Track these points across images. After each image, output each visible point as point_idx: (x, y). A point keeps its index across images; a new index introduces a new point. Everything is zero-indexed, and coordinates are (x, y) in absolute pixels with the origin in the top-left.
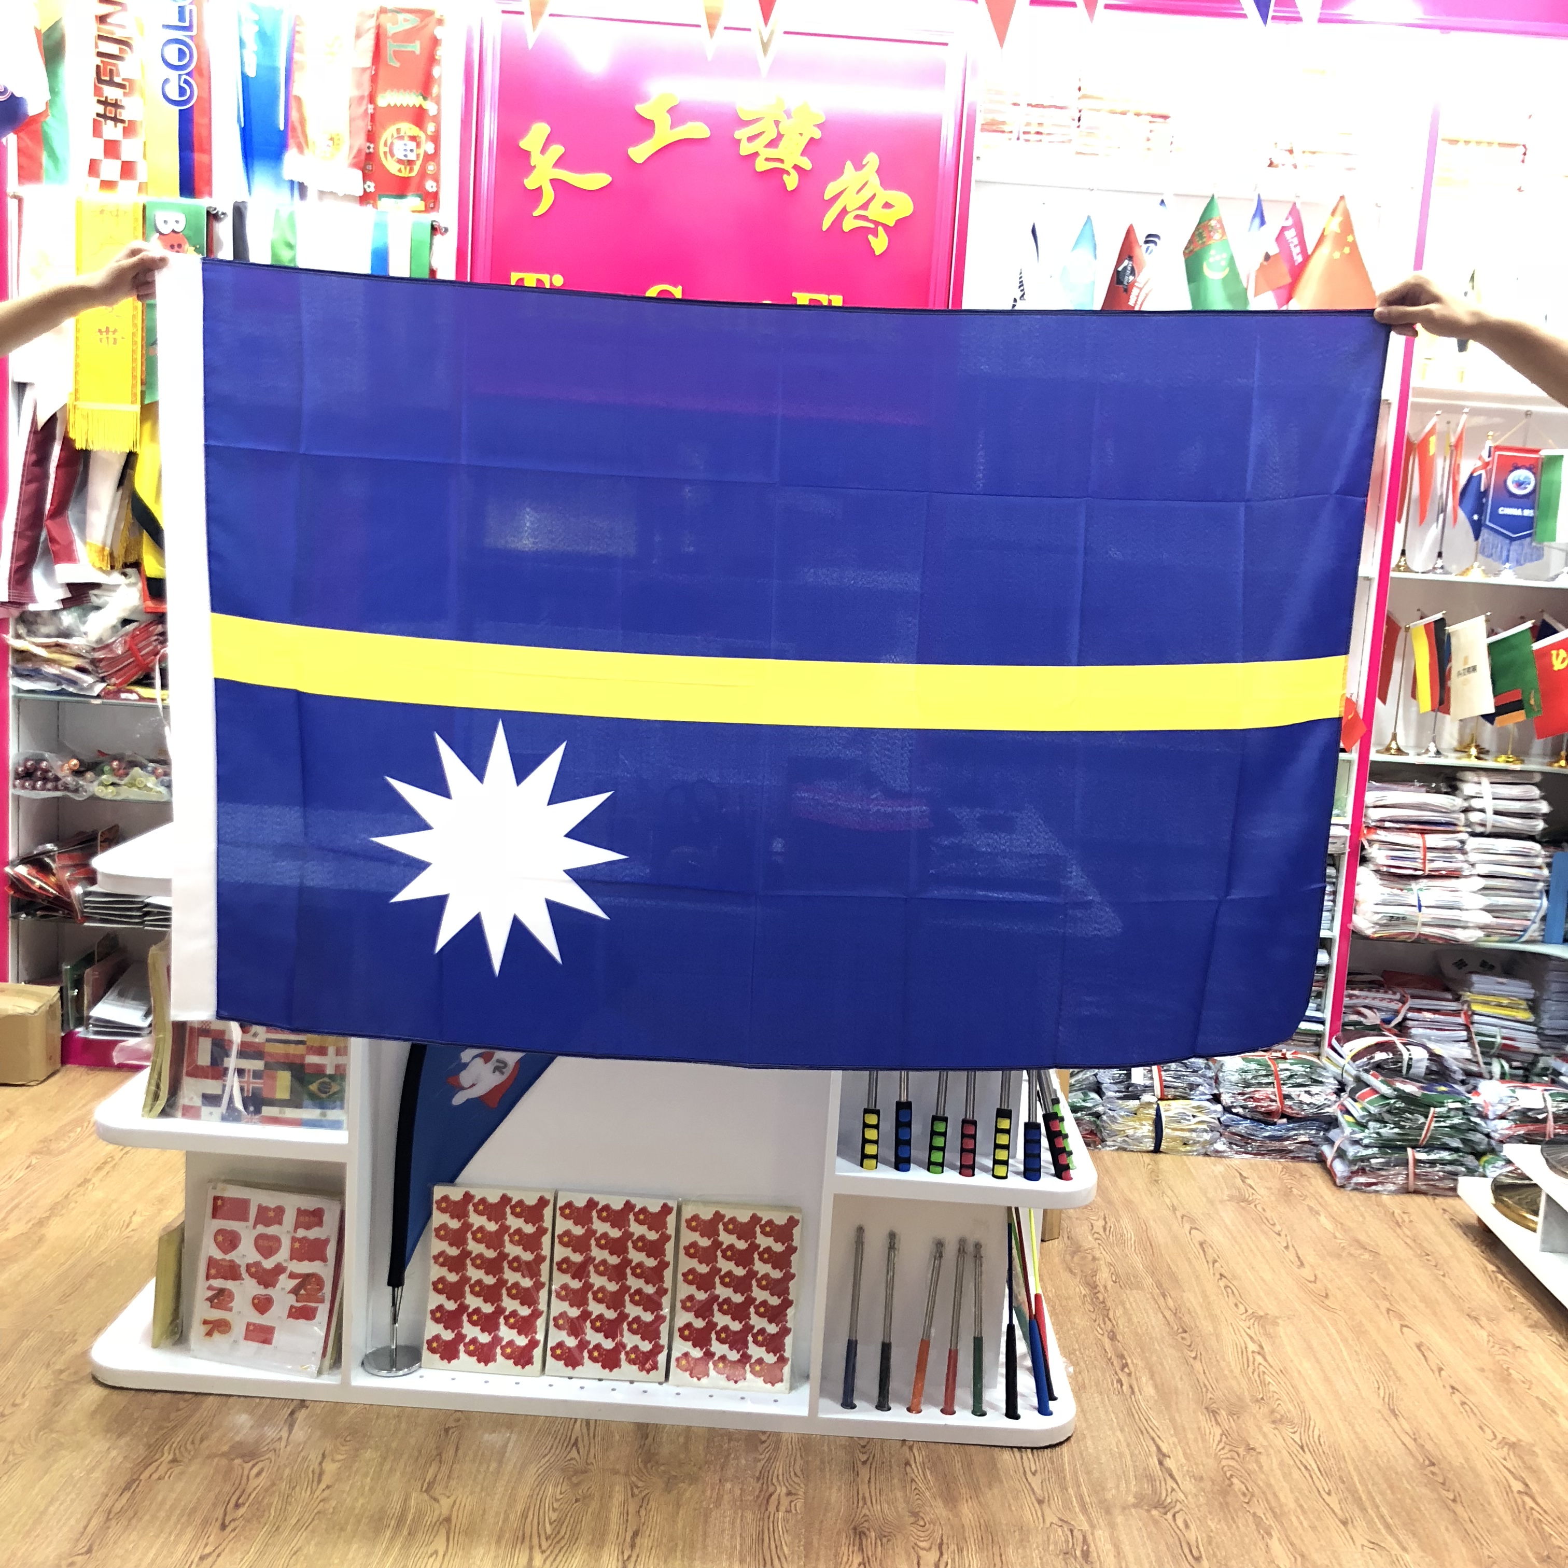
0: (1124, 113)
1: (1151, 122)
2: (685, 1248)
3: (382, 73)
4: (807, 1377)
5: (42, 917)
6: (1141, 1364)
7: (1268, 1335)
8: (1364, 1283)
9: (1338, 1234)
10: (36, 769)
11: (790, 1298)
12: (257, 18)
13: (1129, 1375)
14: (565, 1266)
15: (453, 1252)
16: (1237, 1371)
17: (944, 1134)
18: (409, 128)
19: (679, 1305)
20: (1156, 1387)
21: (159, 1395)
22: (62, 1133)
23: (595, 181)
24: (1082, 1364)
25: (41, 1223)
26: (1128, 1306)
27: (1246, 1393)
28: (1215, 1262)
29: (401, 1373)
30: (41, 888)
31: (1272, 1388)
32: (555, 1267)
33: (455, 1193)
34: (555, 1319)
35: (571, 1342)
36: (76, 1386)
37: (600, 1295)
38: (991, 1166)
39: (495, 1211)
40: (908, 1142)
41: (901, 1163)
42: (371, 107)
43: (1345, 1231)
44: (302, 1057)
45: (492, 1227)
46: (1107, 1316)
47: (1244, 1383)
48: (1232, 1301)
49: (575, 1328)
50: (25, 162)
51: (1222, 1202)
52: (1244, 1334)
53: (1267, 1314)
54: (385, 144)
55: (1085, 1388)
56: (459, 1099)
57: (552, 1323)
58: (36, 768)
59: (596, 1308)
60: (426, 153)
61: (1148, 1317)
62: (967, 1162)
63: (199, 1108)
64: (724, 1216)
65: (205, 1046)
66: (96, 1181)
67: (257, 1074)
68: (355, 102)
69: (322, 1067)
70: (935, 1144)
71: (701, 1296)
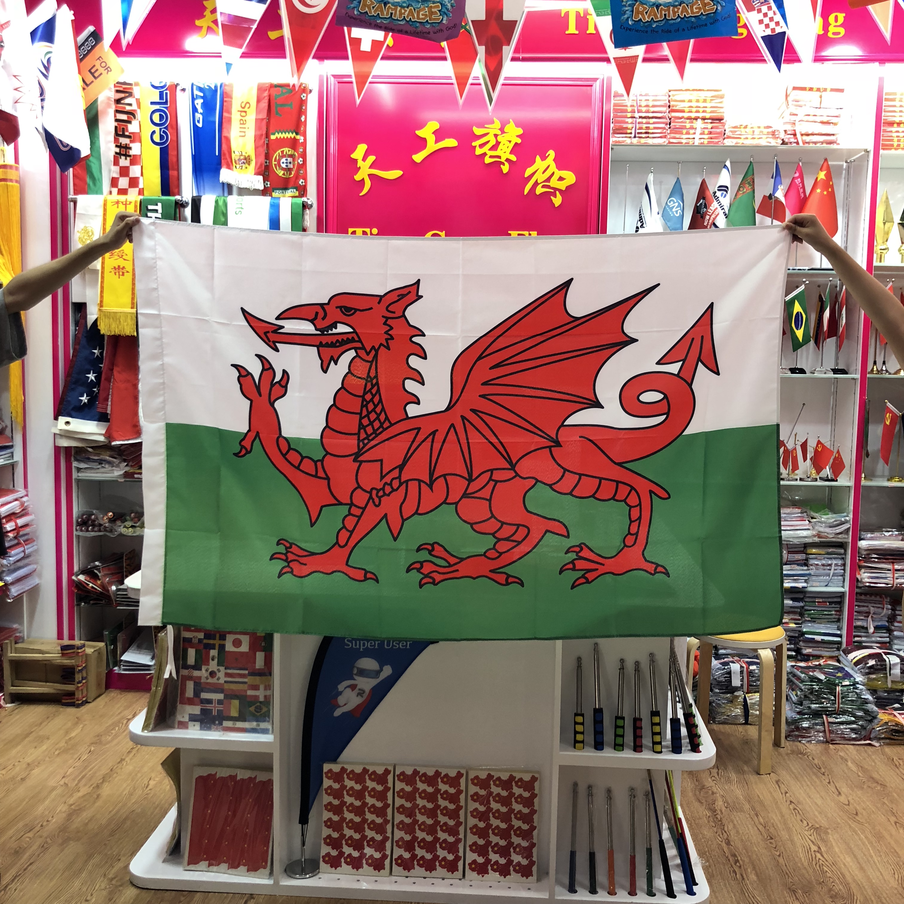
0: (696, 119)
1: (711, 123)
2: (471, 796)
3: (272, 121)
4: (547, 873)
5: (93, 604)
6: (747, 860)
7: (822, 840)
8: (879, 805)
9: (860, 774)
10: (88, 520)
11: (535, 824)
12: (202, 95)
13: (740, 867)
14: (402, 810)
15: (336, 802)
16: (806, 864)
17: (623, 727)
18: (288, 151)
19: (469, 831)
20: (757, 875)
21: (168, 893)
22: (107, 731)
23: (394, 174)
24: (711, 861)
25: (98, 787)
26: (736, 823)
27: (813, 878)
28: (786, 793)
29: (308, 876)
30: (92, 587)
31: (828, 875)
32: (396, 811)
33: (336, 768)
34: (397, 842)
35: (407, 855)
36: (121, 888)
37: (423, 827)
38: (651, 745)
39: (359, 778)
40: (602, 733)
41: (599, 746)
42: (266, 141)
43: (864, 772)
44: (246, 691)
45: (358, 787)
46: (724, 829)
47: (811, 871)
48: (799, 818)
49: (409, 846)
50: (77, 181)
51: (787, 754)
52: (808, 840)
53: (821, 826)
54: (275, 161)
55: (714, 876)
56: (337, 713)
57: (395, 844)
58: (89, 518)
59: (421, 835)
60: (298, 163)
61: (748, 829)
62: (638, 744)
63: (187, 723)
64: (493, 776)
65: (190, 686)
66: (127, 759)
67: (220, 702)
68: (257, 138)
69: (257, 697)
70: (618, 733)
71: (482, 825)
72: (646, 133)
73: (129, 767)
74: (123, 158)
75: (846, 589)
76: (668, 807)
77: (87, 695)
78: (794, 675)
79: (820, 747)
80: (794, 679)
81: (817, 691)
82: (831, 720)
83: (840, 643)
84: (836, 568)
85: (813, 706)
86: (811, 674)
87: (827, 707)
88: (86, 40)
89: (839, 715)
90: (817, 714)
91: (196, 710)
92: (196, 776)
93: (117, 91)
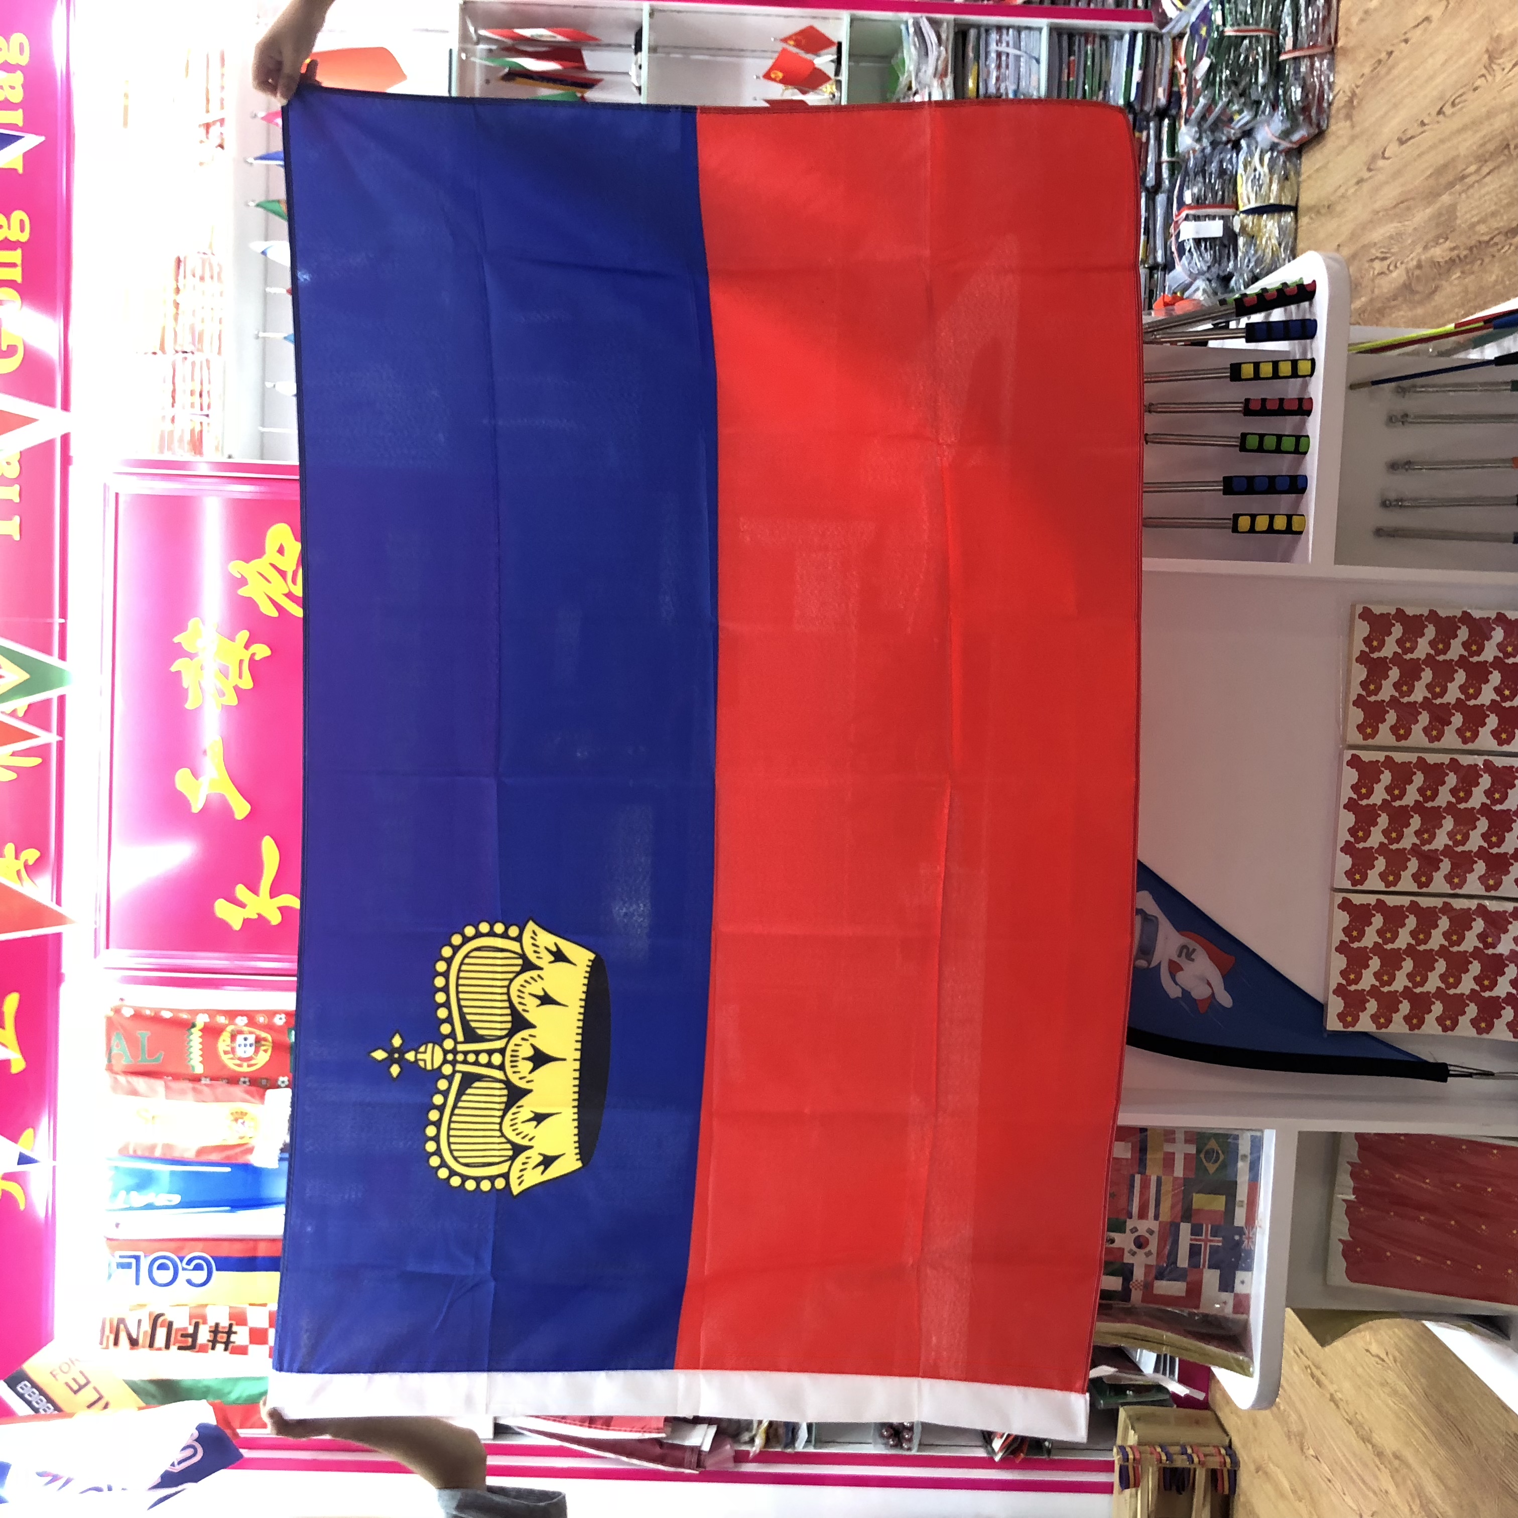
0: (177, 305)
1: (185, 277)
2: (1398, 740)
3: (171, 1069)
11: (1459, 614)
12: (124, 1193)
14: (1423, 878)
15: (1405, 1007)
17: (1262, 436)
18: (224, 1042)
19: (1470, 746)
23: (270, 853)
26: (1475, 219)
28: (1423, 124)
32: (1424, 890)
33: (1335, 1005)
34: (1488, 888)
37: (1459, 837)
38: (1300, 380)
39: (1357, 961)
40: (1272, 479)
41: (1297, 485)
42: (204, 1081)
44: (1176, 1179)
45: (1375, 963)
46: (1488, 242)
48: (1470, 96)
49: (1498, 865)
51: (1353, 127)
52: (1511, 74)
53: (1487, 51)
54: (240, 1066)
56: (1225, 1000)
57: (1493, 893)
59: (1475, 841)
60: (247, 1025)
61: (1488, 193)
62: (1296, 408)
63: (1236, 1295)
64: (1359, 695)
65: (1164, 1287)
66: (1332, 1388)
67: (1196, 1231)
68: (199, 1097)
69: (1187, 1156)
70: (1274, 448)
71: (1457, 720)
72: (201, 395)
73: (1345, 1389)
74: (233, 1338)
75: (1044, 23)
76: (1430, 348)
77: (1217, 1447)
78: (1203, 118)
79: (1342, 65)
80: (1211, 118)
81: (1232, 73)
82: (1289, 44)
83: (1147, 35)
84: (1004, 44)
85: (1261, 79)
86: (1199, 84)
87: (1264, 51)
88: (21, 1396)
89: (1279, 29)
90: (1277, 72)
91: (1211, 1278)
92: (1345, 1282)
93: (116, 1343)
